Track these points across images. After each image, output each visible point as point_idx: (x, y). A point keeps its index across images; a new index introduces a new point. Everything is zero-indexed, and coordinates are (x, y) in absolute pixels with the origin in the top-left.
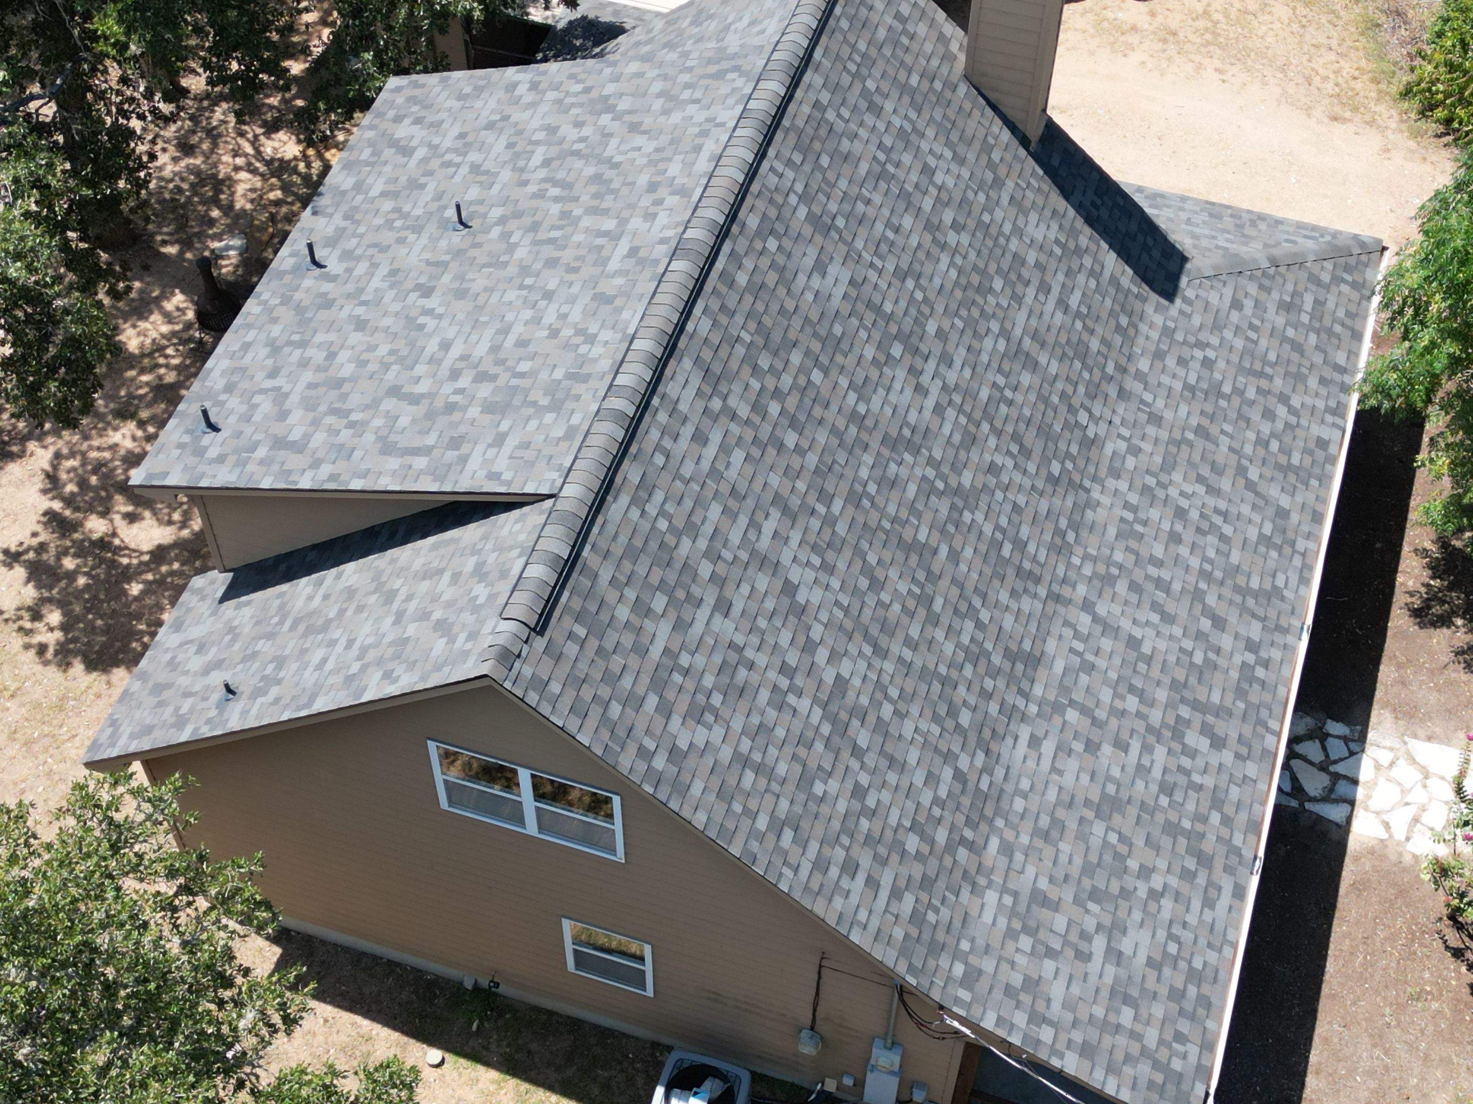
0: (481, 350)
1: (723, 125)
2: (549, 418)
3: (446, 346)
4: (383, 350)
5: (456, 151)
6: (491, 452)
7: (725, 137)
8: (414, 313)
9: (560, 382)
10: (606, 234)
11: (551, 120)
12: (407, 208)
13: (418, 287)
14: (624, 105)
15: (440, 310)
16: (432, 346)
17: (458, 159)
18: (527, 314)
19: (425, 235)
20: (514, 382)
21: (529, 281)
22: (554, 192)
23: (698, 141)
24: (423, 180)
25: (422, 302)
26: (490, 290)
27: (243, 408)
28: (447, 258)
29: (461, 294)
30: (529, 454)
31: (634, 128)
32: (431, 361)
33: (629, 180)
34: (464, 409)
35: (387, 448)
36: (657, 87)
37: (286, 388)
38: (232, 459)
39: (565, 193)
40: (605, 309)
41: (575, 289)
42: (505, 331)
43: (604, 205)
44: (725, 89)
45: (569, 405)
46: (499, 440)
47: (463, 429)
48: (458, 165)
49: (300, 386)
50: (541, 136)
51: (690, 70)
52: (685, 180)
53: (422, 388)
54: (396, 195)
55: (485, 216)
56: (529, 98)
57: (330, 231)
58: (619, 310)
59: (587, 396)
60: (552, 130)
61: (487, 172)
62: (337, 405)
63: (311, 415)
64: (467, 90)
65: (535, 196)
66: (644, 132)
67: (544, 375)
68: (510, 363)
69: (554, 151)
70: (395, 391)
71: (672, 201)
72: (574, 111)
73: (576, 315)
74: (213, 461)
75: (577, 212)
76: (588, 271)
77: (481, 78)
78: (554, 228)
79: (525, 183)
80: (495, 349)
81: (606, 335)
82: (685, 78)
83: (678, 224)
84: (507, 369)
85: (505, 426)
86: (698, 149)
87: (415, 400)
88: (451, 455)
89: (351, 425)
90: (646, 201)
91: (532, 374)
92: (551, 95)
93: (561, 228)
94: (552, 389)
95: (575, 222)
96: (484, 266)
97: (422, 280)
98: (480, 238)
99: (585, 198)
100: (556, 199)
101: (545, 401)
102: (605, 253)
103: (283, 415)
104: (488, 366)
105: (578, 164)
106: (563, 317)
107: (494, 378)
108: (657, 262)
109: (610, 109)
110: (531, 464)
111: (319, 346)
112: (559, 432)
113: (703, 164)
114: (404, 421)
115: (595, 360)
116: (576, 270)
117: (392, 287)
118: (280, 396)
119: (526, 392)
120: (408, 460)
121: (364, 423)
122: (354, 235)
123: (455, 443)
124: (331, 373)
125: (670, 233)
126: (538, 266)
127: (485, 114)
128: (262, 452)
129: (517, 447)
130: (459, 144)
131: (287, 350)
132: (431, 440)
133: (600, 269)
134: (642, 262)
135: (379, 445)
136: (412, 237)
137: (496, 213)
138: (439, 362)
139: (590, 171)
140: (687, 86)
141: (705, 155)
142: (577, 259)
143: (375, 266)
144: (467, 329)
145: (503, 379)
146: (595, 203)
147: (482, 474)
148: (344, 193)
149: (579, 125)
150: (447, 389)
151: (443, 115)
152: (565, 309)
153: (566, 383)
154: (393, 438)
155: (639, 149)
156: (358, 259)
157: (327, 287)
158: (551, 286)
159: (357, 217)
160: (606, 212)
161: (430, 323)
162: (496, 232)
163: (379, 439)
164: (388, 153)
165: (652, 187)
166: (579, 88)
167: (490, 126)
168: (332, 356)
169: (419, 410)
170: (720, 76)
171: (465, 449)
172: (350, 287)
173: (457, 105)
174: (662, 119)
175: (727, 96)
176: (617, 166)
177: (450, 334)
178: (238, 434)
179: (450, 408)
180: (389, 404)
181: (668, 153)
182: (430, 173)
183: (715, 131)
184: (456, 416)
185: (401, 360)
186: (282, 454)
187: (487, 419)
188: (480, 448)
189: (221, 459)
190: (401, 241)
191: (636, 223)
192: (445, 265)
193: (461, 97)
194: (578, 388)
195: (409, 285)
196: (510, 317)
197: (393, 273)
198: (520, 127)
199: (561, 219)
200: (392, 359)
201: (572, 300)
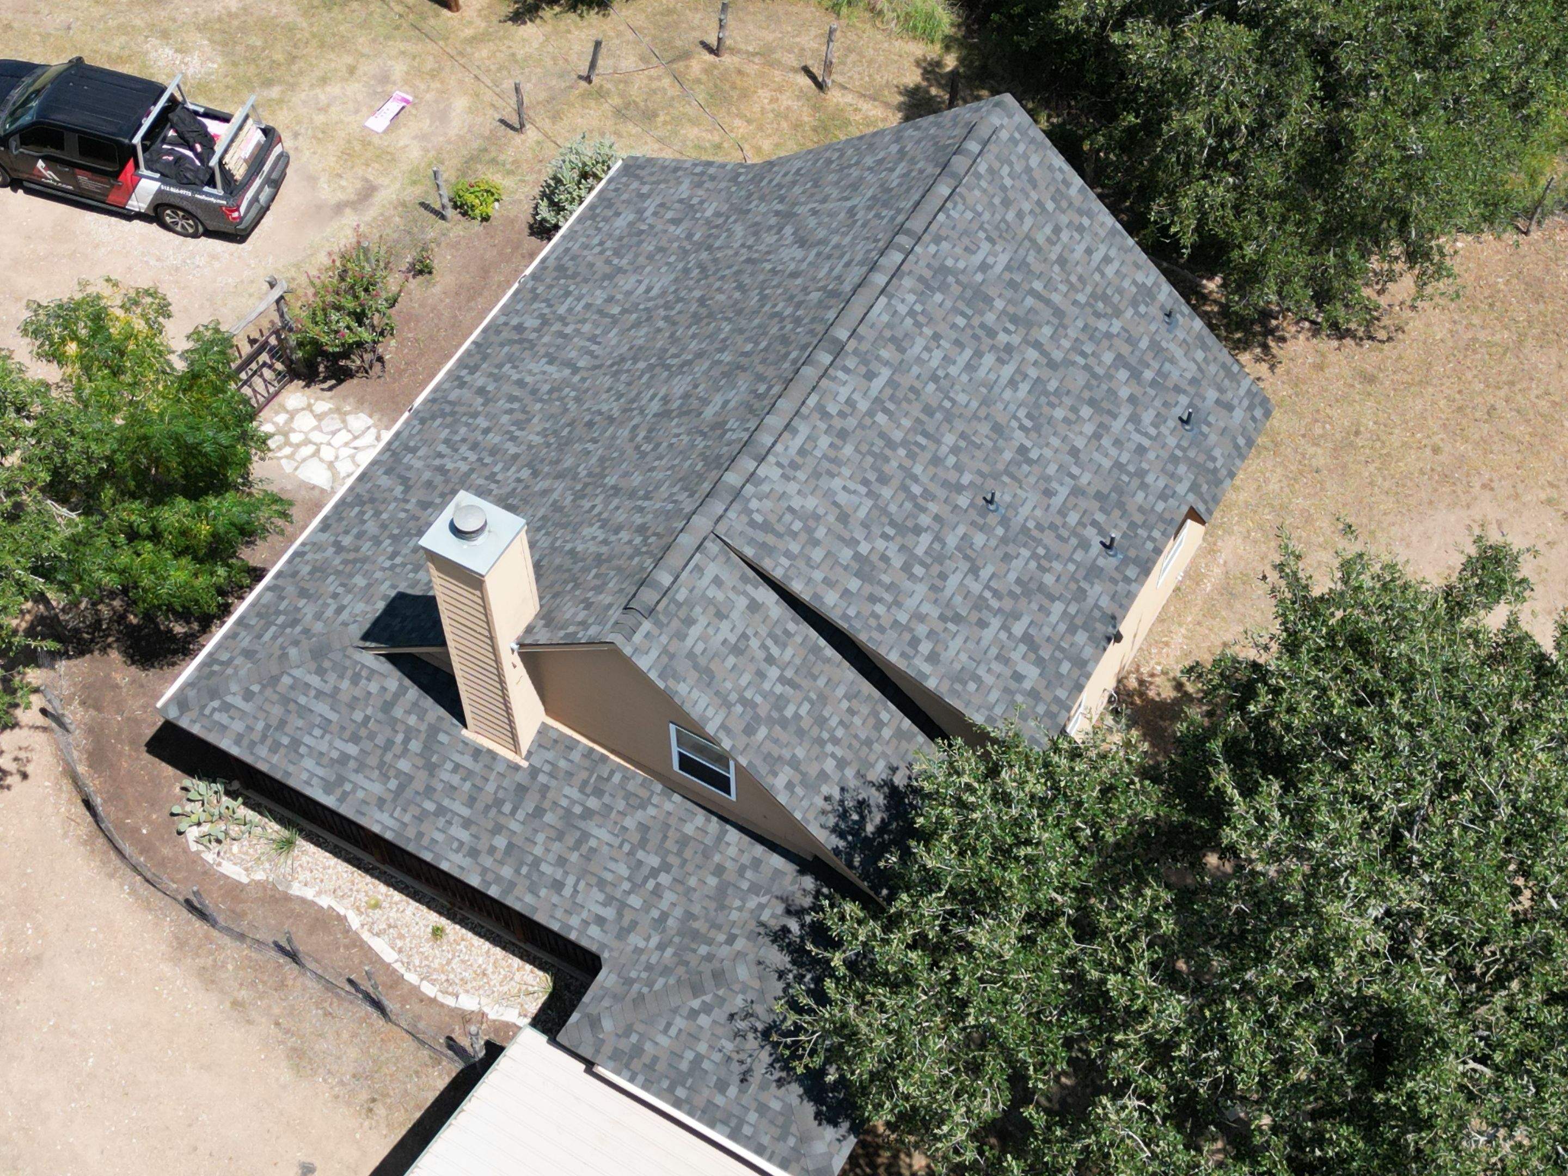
0: (989, 360)
1: (779, 464)
2: (949, 262)
3: (1012, 383)
4: (1059, 413)
5: (988, 607)
6: (990, 260)
7: (779, 448)
8: (1034, 435)
9: (939, 289)
10: (886, 411)
11: (907, 585)
12: (1033, 565)
13: (1030, 462)
14: (846, 554)
15: (1014, 424)
16: (1024, 387)
17: (988, 594)
18: (953, 370)
19: (1020, 519)
20: (969, 312)
21: (947, 404)
22: (916, 490)
23: (799, 460)
24: (1018, 590)
25: (1028, 444)
26: (975, 416)
27: (1163, 429)
28: (1005, 479)
29: (997, 429)
30: (966, 241)
31: (844, 518)
32: (1026, 376)
33: (859, 457)
34: (1004, 312)
35: (1059, 313)
36: (817, 554)
37: (1130, 427)
38: (1170, 384)
39: (908, 482)
40: (899, 334)
41: (916, 370)
42: (970, 367)
43: (881, 443)
44: (768, 504)
45: (936, 264)
46: (984, 267)
47: (1009, 293)
48: (987, 587)
49: (1121, 421)
50: (918, 570)
51: (788, 554)
52: (819, 423)
53: (1032, 354)
54: (1041, 588)
55: (972, 504)
56: (921, 630)
57: (1098, 588)
58: (889, 325)
59: (922, 263)
60: (907, 568)
61: (966, 557)
62: (1094, 382)
63: (1113, 385)
64: (972, 686)
65: (933, 498)
66: (835, 504)
67: (948, 304)
68: (970, 332)
69: (910, 539)
70: (1052, 365)
71: (832, 409)
72: (886, 579)
73: (920, 343)
74: (1184, 392)
75: (902, 452)
76: (906, 381)
77: (958, 695)
78: (923, 448)
79: (937, 518)
80: (978, 354)
81: (902, 309)
82: (795, 548)
83: (834, 379)
84: (973, 328)
85: (979, 277)
86: (802, 452)
87: (1037, 345)
88: (1018, 278)
89: (1083, 354)
90: (851, 422)
91: (956, 310)
92: (903, 618)
93: (917, 444)
94: (944, 288)
95: (904, 443)
96: (979, 447)
97: (1026, 468)
98: (979, 481)
99: (894, 464)
100: (916, 479)
101: (951, 279)
102: (889, 391)
103: (1132, 399)
104: (987, 341)
105: (893, 508)
106: (927, 349)
107: (983, 326)
108: (856, 352)
109: (857, 556)
110: (965, 232)
111: (1106, 455)
112: (945, 245)
113: (804, 429)
114: (1047, 331)
115: (912, 291)
116: (912, 389)
117: (1048, 479)
118: (1134, 419)
119: (961, 297)
120: (1044, 293)
121: (1073, 348)
122: (1078, 565)
123: (1012, 284)
124: (1098, 419)
125: (840, 374)
126: (939, 416)
127: (959, 641)
128: (1148, 375)
129: (974, 253)
130: (985, 615)
131: (1131, 468)
132: (1030, 301)
133: (896, 377)
134: (865, 362)
135: (1065, 321)
136: (1031, 524)
137: (963, 501)
138: (1018, 371)
139: (886, 492)
140: (794, 535)
141: (798, 441)
142: (909, 402)
143: (1062, 513)
144: (997, 390)
145: (976, 321)
146: (888, 452)
147: (998, 248)
148: (1085, 627)
149: (884, 558)
150: (1016, 340)
151: (997, 667)
152: (925, 356)
153: (935, 285)
154: (1056, 321)
155: (844, 488)
156: (1074, 533)
157: (1100, 517)
158: (931, 387)
159: (1073, 586)
160: (882, 435)
161: (1022, 413)
162: (966, 479)
163: (1065, 327)
164: (1045, 653)
165: (843, 434)
166: (880, 609)
167: (958, 619)
168: (1097, 436)
169: (1035, 334)
170: (766, 527)
171: (1007, 276)
172: (1083, 503)
173: (981, 672)
174: (821, 511)
175: (767, 496)
176: (865, 482)
177: (1008, 394)
178: (1166, 404)
179: (1014, 319)
180: (1058, 355)
181: (826, 465)
182: (1011, 594)
183: (785, 462)
184: (1011, 309)
185: (1046, 393)
186: (1133, 361)
187: (992, 292)
188: (999, 268)
189: (1177, 389)
190: (1039, 527)
191: (863, 405)
192: (1007, 472)
193: (978, 679)
194: (928, 274)
195: (1036, 469)
196: (965, 378)
197: (1048, 493)
198: (933, 596)
199: (916, 454)
200: (1052, 398)
201: (919, 360)
